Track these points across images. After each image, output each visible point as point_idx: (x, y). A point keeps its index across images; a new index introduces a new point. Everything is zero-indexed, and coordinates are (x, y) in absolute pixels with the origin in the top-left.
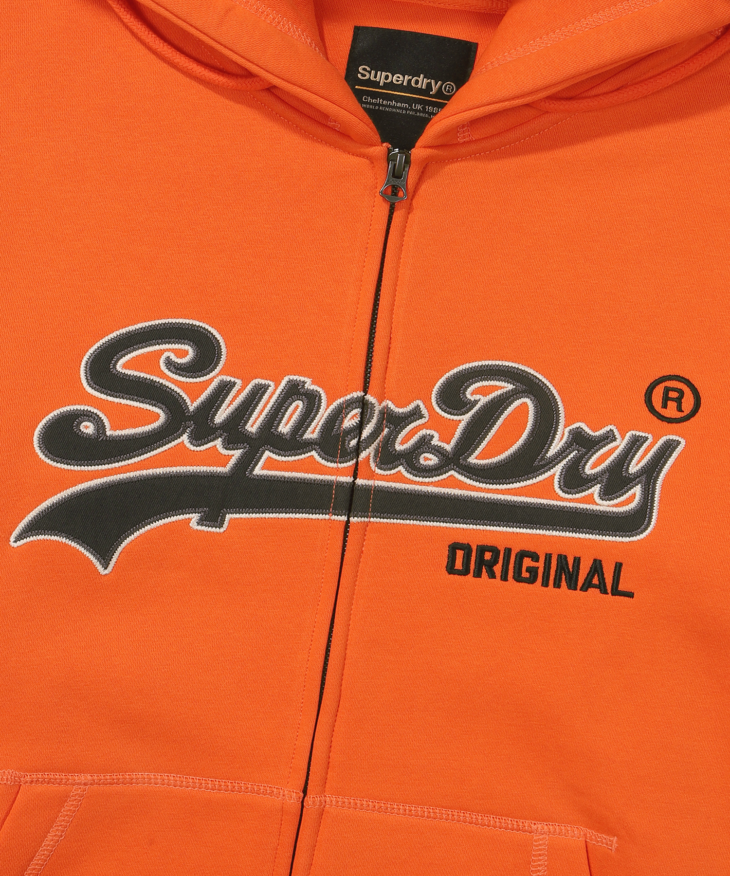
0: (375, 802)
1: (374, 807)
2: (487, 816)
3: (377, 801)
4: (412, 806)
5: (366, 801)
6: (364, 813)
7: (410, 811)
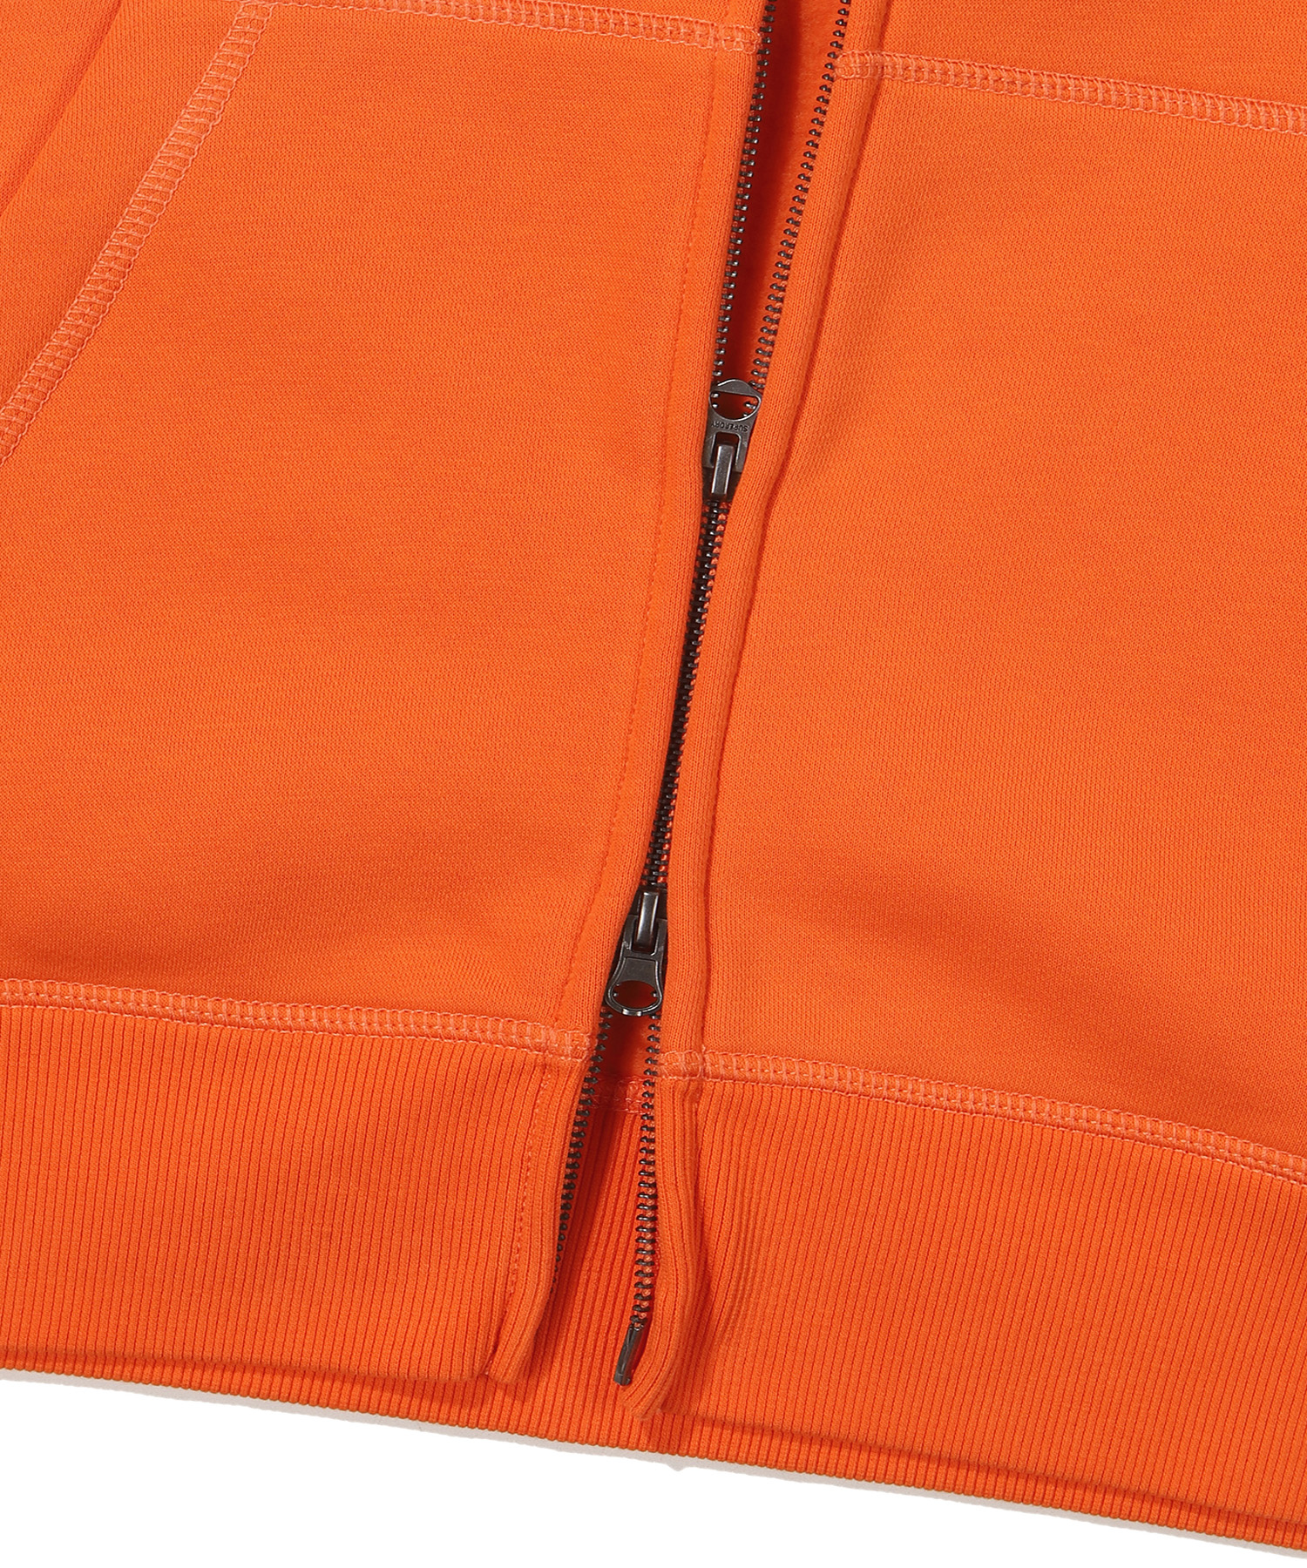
0: (987, 66)
1: (986, 78)
2: (1238, 101)
3: (989, 66)
4: (1070, 78)
5: (968, 65)
6: (964, 91)
7: (1066, 88)
